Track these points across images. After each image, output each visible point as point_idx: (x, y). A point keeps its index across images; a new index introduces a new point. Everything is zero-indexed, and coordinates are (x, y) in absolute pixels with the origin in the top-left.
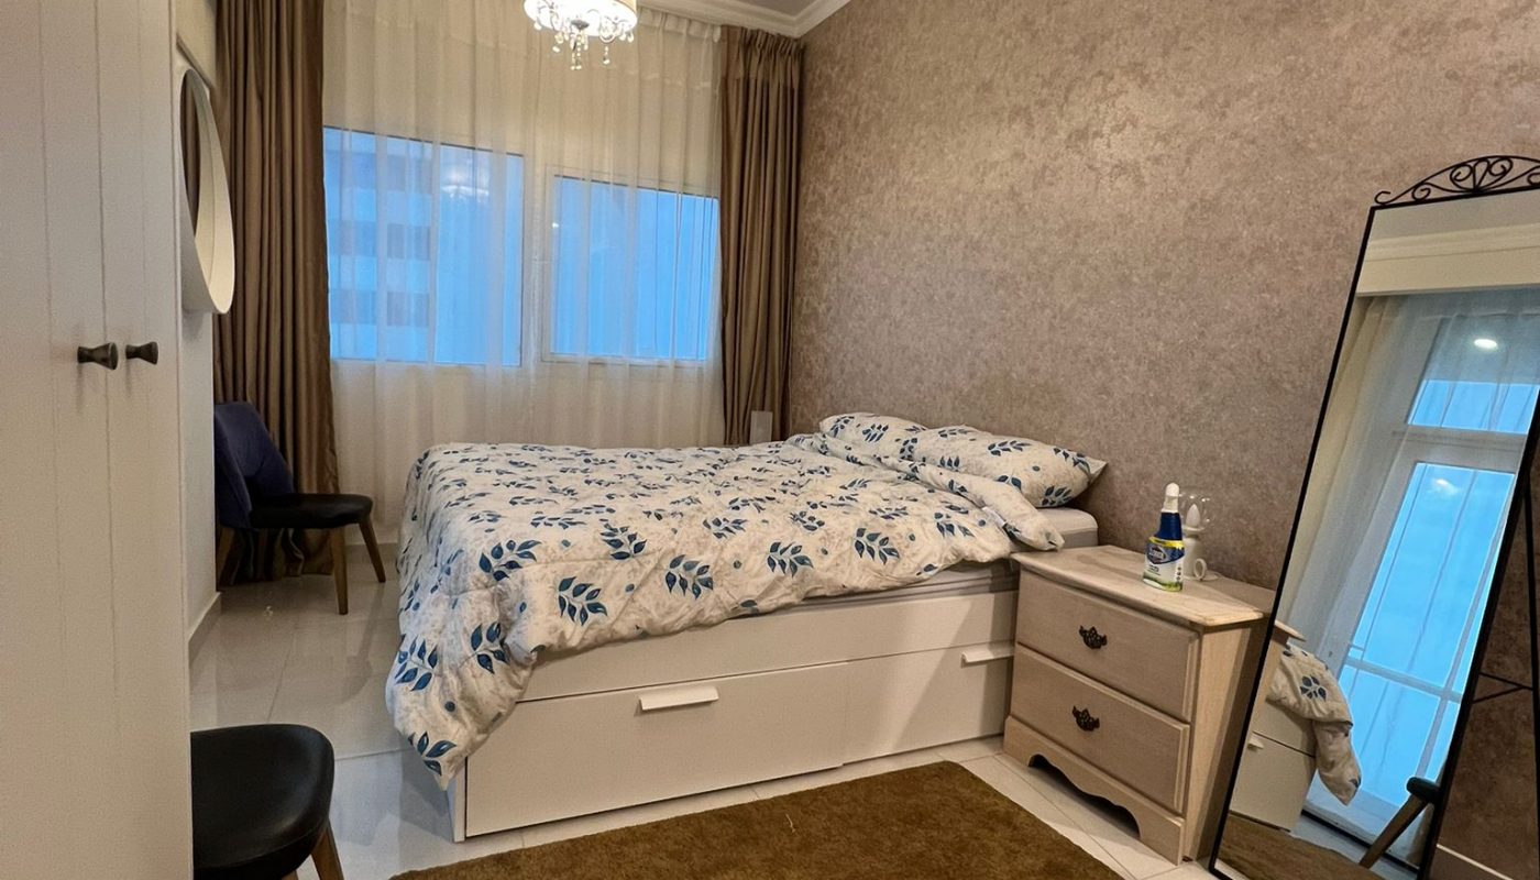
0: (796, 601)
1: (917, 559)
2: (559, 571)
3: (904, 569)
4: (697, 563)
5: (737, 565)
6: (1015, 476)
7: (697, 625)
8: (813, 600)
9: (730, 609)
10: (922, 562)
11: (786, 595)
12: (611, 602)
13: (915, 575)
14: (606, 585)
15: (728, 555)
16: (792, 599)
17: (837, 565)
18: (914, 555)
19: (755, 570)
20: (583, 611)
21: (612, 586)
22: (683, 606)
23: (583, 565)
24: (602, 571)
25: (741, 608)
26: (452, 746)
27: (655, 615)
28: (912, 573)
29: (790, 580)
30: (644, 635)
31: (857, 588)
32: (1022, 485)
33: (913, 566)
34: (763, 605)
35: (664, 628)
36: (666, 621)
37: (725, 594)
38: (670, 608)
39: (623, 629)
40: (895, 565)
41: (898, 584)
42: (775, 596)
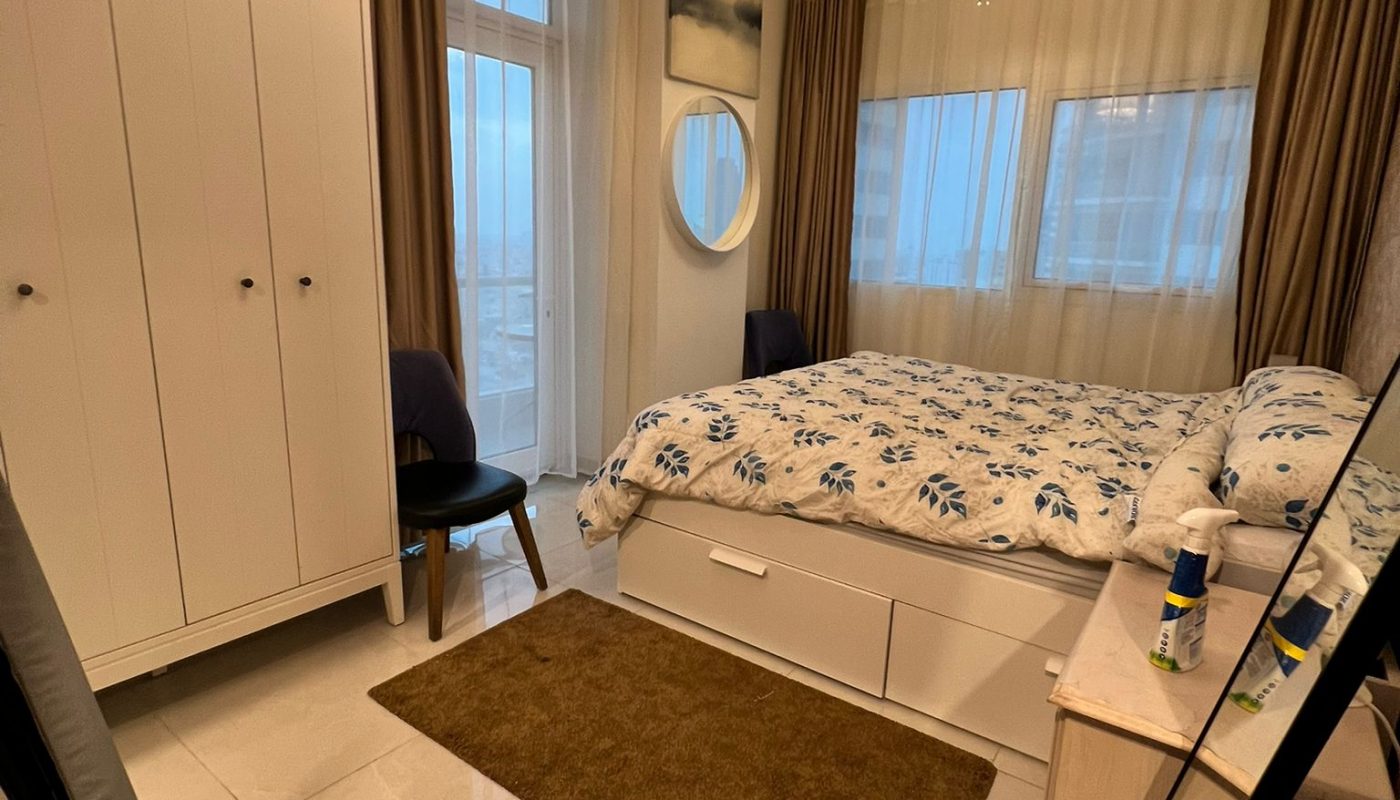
0: (840, 520)
1: (986, 525)
2: (670, 437)
3: (966, 531)
4: (760, 458)
5: (789, 470)
6: (1237, 472)
7: (744, 507)
8: (851, 523)
9: (773, 504)
10: (991, 529)
11: (829, 511)
12: (694, 469)
13: (976, 541)
14: (695, 457)
15: (786, 462)
16: (836, 516)
17: (885, 500)
18: (987, 519)
19: (804, 480)
20: (673, 468)
21: (699, 458)
22: (741, 489)
23: (686, 438)
24: (696, 446)
25: (782, 506)
26: (590, 524)
27: (720, 488)
28: (974, 537)
29: (835, 499)
30: (712, 501)
31: (897, 529)
32: (1238, 484)
33: (979, 529)
34: (802, 511)
35: (723, 500)
36: (726, 496)
37: (774, 491)
38: (730, 487)
39: (696, 490)
40: (954, 522)
41: (953, 542)
42: (816, 508)
